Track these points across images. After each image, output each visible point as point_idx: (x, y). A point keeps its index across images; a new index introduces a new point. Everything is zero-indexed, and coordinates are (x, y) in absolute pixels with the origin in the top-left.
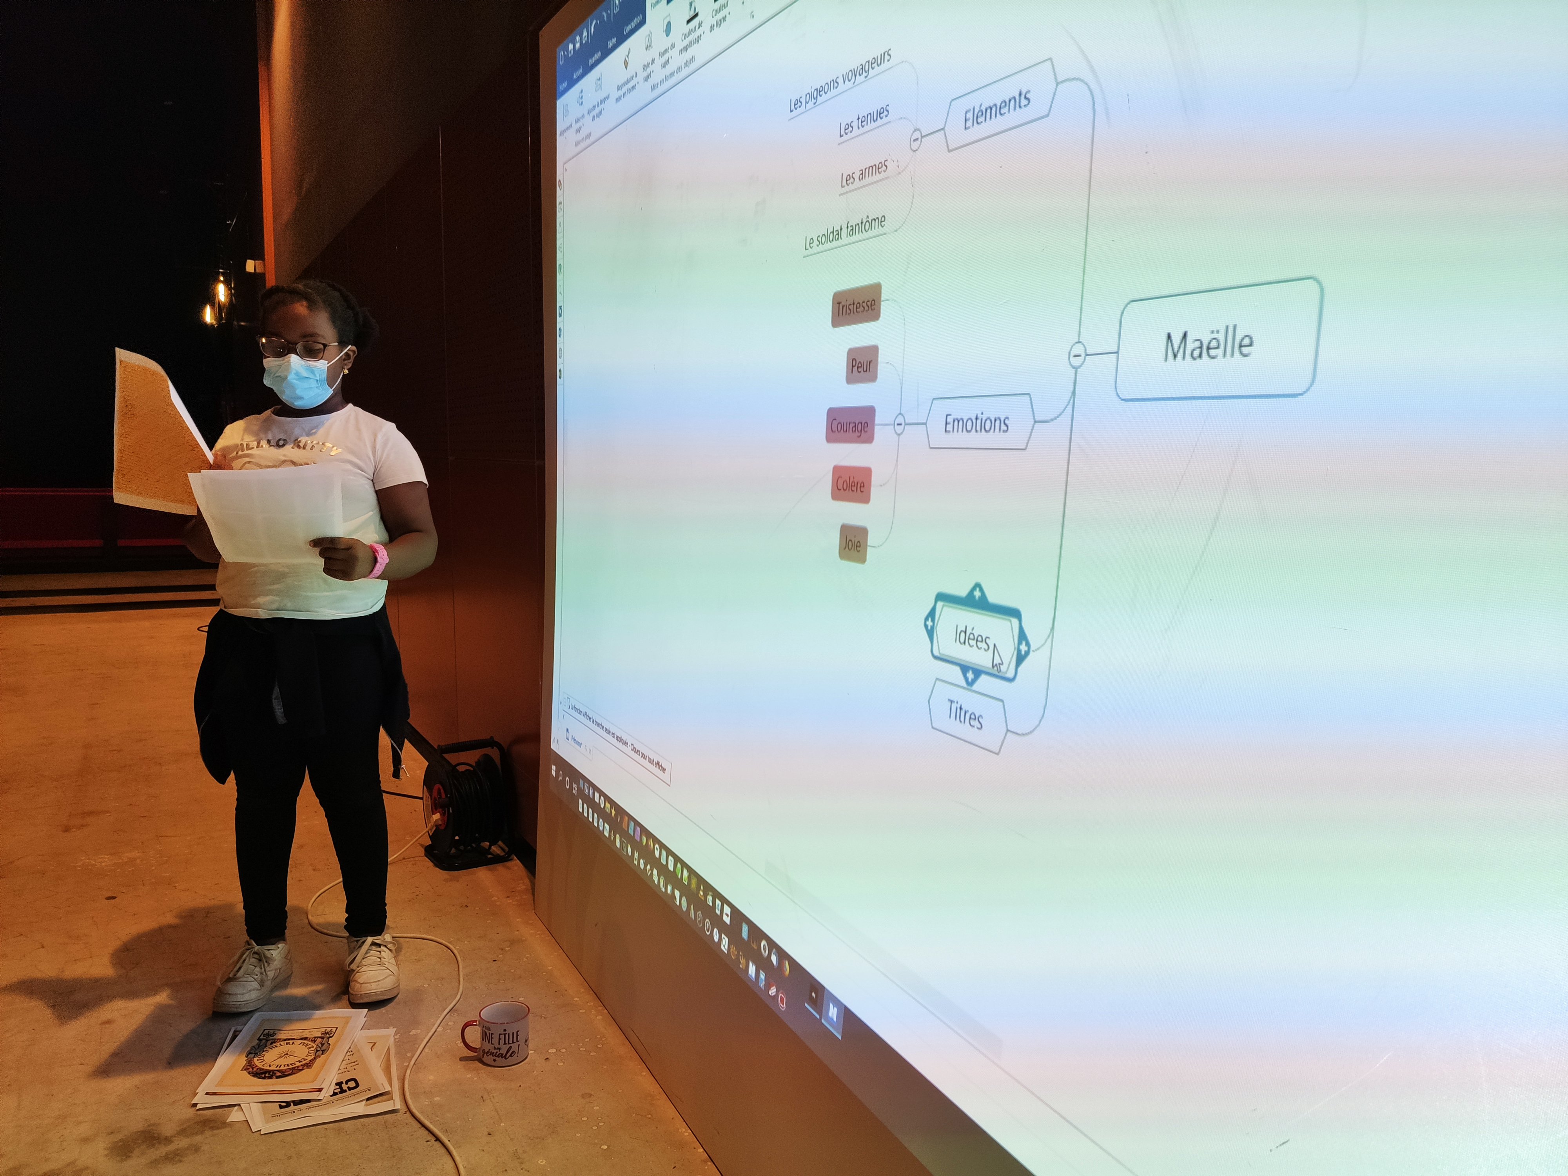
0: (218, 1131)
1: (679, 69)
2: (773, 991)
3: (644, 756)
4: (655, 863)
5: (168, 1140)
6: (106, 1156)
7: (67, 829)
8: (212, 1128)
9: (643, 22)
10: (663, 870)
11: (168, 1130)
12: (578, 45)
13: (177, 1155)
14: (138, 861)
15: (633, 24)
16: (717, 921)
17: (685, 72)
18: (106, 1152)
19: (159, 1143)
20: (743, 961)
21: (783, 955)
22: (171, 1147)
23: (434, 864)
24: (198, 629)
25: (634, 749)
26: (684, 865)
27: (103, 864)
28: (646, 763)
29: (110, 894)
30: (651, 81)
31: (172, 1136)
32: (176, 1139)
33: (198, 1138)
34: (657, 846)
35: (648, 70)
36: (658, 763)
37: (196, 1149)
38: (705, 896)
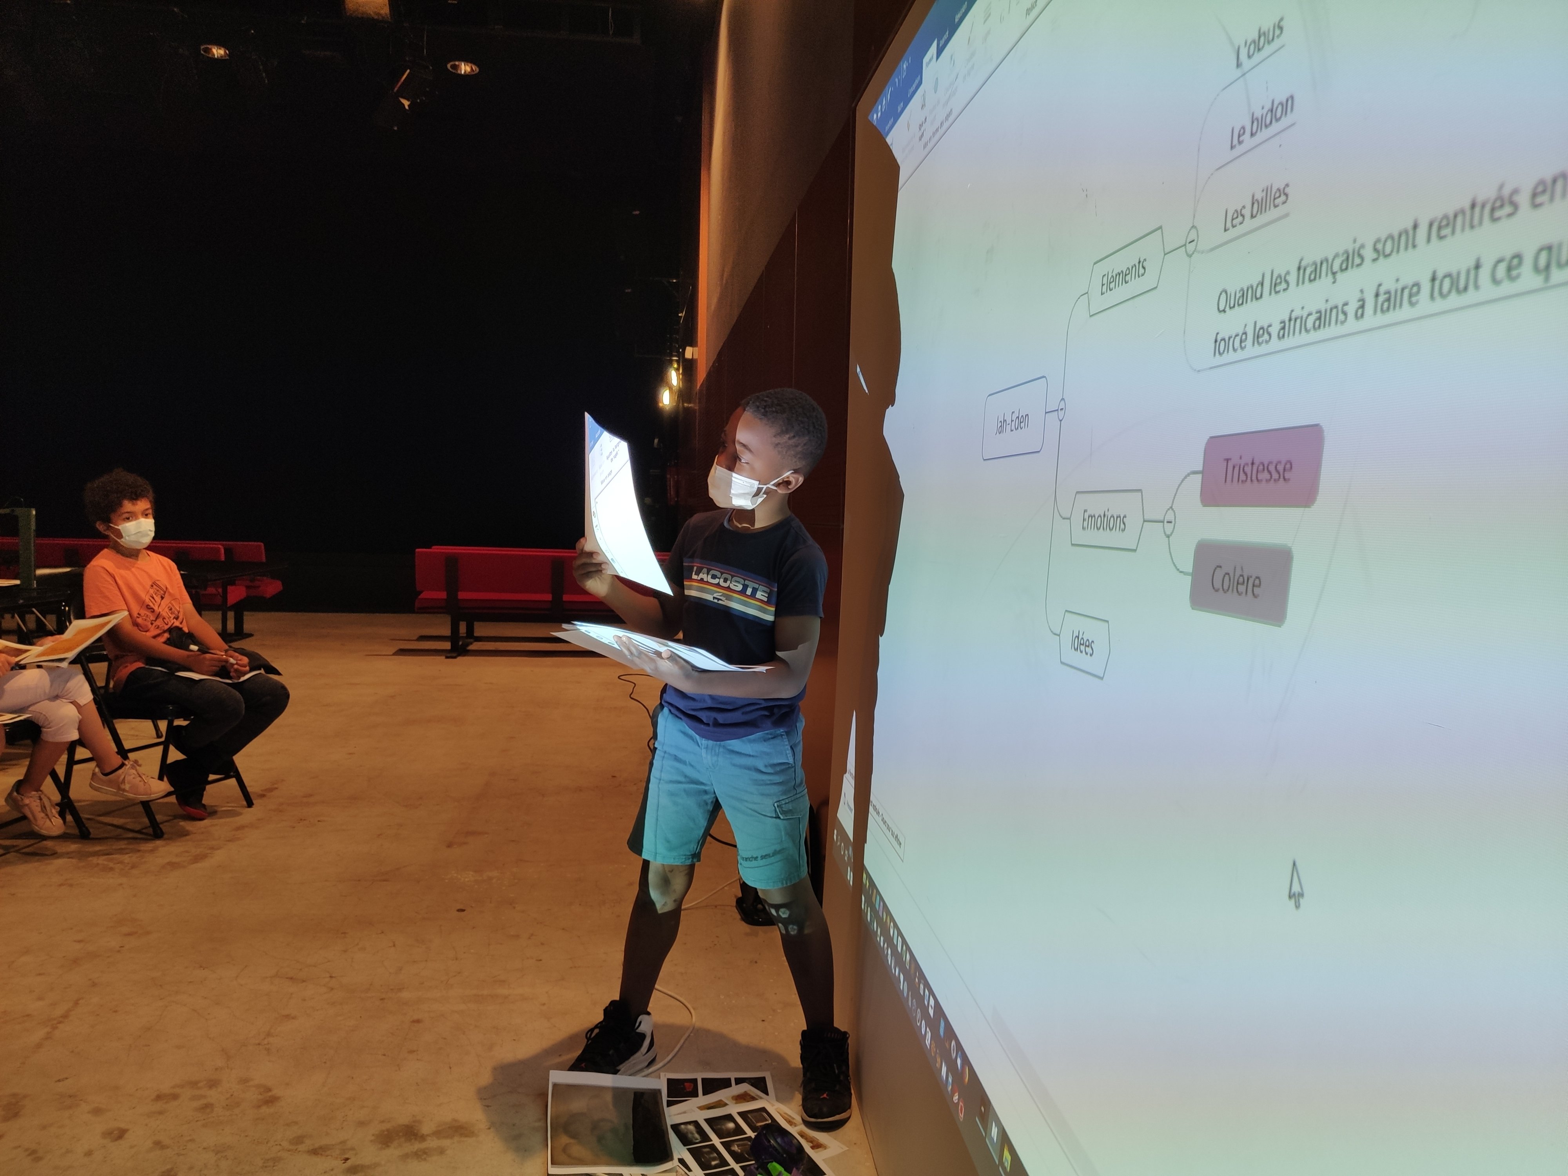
0: (465, 1139)
1: (942, 124)
2: (956, 1098)
3: (889, 828)
4: (889, 940)
5: (423, 1138)
6: (371, 1141)
7: (449, 846)
8: (462, 1135)
9: (920, 83)
10: (894, 948)
11: (426, 1129)
12: (879, 114)
13: (425, 1153)
14: (494, 881)
15: (914, 86)
16: (925, 1010)
17: (946, 125)
18: (373, 1138)
19: (416, 1139)
20: (939, 1060)
21: (966, 1060)
22: (423, 1145)
23: (742, 917)
24: (619, 677)
25: (883, 819)
26: (908, 948)
27: (466, 880)
28: (889, 834)
29: (462, 907)
30: (924, 139)
31: (427, 1135)
32: (430, 1138)
33: (446, 1143)
34: (892, 924)
35: (922, 129)
36: (897, 837)
37: (441, 1151)
38: (919, 983)
